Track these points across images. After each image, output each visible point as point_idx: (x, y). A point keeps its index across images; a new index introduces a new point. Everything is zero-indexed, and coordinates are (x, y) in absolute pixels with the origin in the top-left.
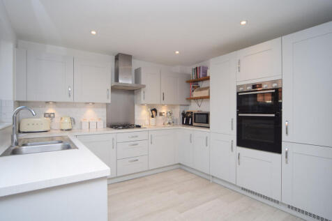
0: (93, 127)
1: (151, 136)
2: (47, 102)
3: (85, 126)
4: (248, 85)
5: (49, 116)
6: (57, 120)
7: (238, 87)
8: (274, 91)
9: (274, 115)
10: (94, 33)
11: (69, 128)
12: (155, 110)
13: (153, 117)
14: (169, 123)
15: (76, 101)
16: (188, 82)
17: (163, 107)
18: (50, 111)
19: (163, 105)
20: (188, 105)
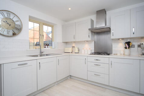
0: (86, 52)
3: (83, 52)
5: (73, 47)
6: (75, 49)
10: (70, 9)
11: (77, 52)
12: (128, 43)
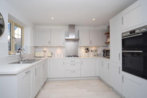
0: (59, 56)
1: (82, 61)
2: (44, 47)
3: (56, 56)
4: (127, 32)
5: (44, 51)
6: (47, 53)
7: (123, 34)
8: (141, 34)
9: (142, 51)
10: (53, 18)
11: (51, 56)
12: (88, 49)
13: (86, 52)
14: (95, 56)
15: (51, 46)
16: (105, 34)
17: (93, 48)
18: (45, 49)
19: (93, 46)
20: (107, 46)
